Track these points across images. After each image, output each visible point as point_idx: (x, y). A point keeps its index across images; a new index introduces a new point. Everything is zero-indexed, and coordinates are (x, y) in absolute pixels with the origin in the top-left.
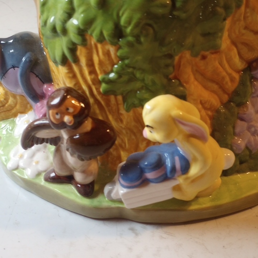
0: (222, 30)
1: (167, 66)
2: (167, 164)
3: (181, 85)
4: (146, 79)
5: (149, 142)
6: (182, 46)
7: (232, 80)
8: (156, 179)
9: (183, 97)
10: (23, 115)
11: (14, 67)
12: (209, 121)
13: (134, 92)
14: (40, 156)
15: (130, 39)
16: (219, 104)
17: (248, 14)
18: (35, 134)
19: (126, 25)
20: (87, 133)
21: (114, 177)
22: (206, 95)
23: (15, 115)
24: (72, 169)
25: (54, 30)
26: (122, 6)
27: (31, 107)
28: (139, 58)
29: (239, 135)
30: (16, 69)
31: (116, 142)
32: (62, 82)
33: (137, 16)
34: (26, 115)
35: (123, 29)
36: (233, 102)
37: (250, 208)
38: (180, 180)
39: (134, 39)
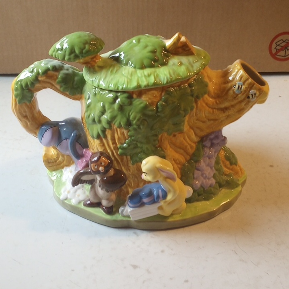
0: (183, 121)
1: (155, 140)
2: (155, 194)
3: (162, 150)
4: (143, 147)
5: (145, 182)
6: (162, 130)
7: (191, 147)
8: (149, 202)
9: (163, 157)
10: (67, 167)
11: (66, 139)
12: (179, 171)
13: (137, 154)
14: (80, 192)
15: (135, 126)
16: (185, 161)
17: (198, 113)
18: (81, 177)
19: (133, 120)
20: (111, 177)
21: (125, 203)
22: (177, 156)
23: (63, 168)
24: (101, 198)
25: (94, 120)
26: (131, 111)
27: (73, 162)
28: (140, 136)
29: (196, 179)
30: (68, 140)
31: (126, 183)
32: (96, 148)
33: (139, 116)
34: (70, 167)
35: (131, 121)
36: (192, 160)
37: (204, 221)
38: (162, 203)
39: (137, 127)
